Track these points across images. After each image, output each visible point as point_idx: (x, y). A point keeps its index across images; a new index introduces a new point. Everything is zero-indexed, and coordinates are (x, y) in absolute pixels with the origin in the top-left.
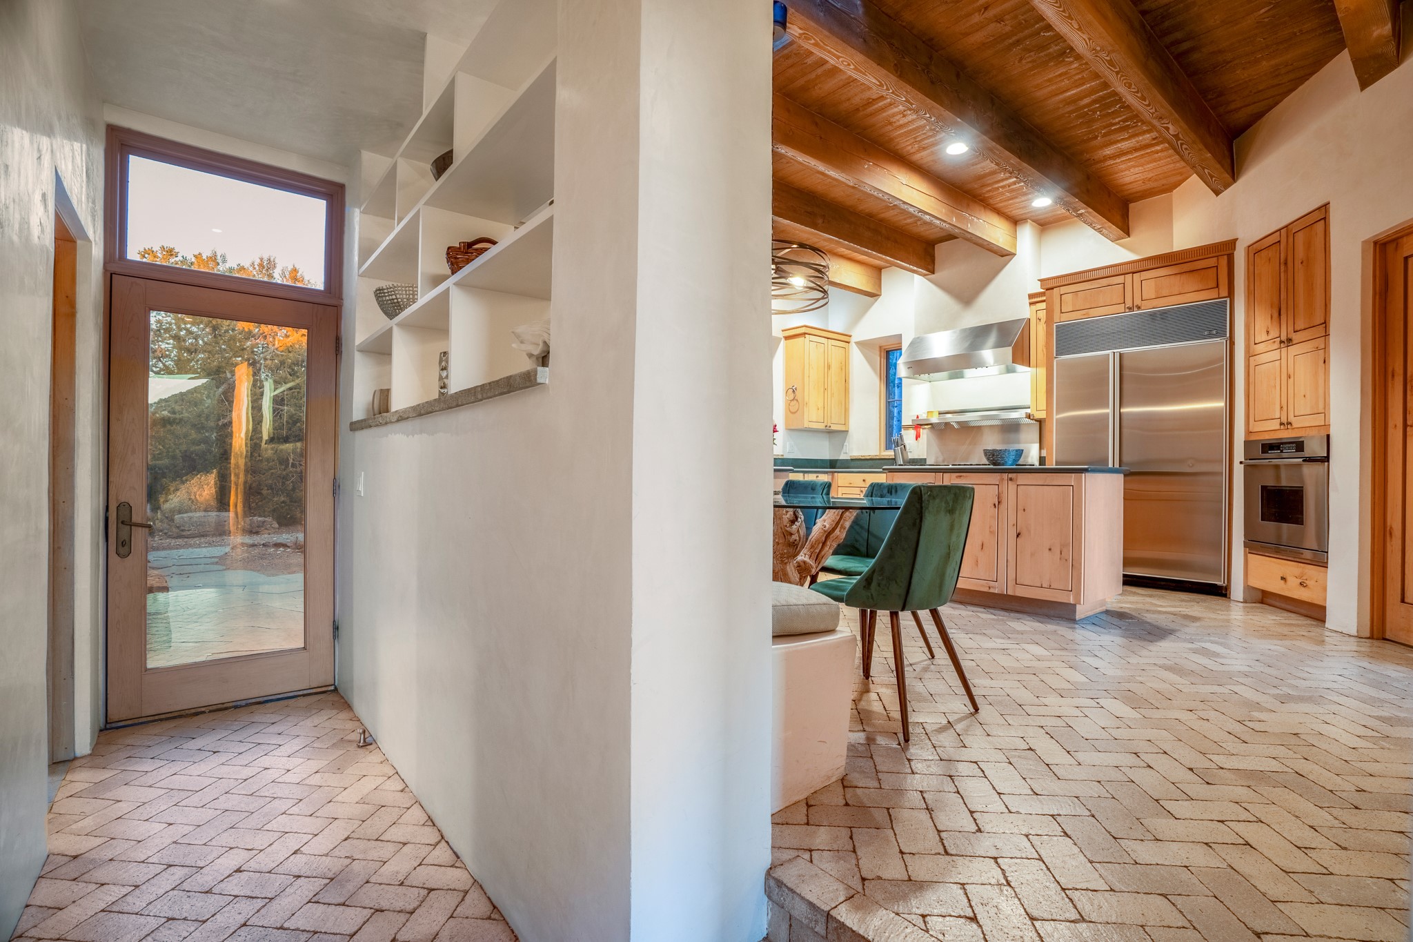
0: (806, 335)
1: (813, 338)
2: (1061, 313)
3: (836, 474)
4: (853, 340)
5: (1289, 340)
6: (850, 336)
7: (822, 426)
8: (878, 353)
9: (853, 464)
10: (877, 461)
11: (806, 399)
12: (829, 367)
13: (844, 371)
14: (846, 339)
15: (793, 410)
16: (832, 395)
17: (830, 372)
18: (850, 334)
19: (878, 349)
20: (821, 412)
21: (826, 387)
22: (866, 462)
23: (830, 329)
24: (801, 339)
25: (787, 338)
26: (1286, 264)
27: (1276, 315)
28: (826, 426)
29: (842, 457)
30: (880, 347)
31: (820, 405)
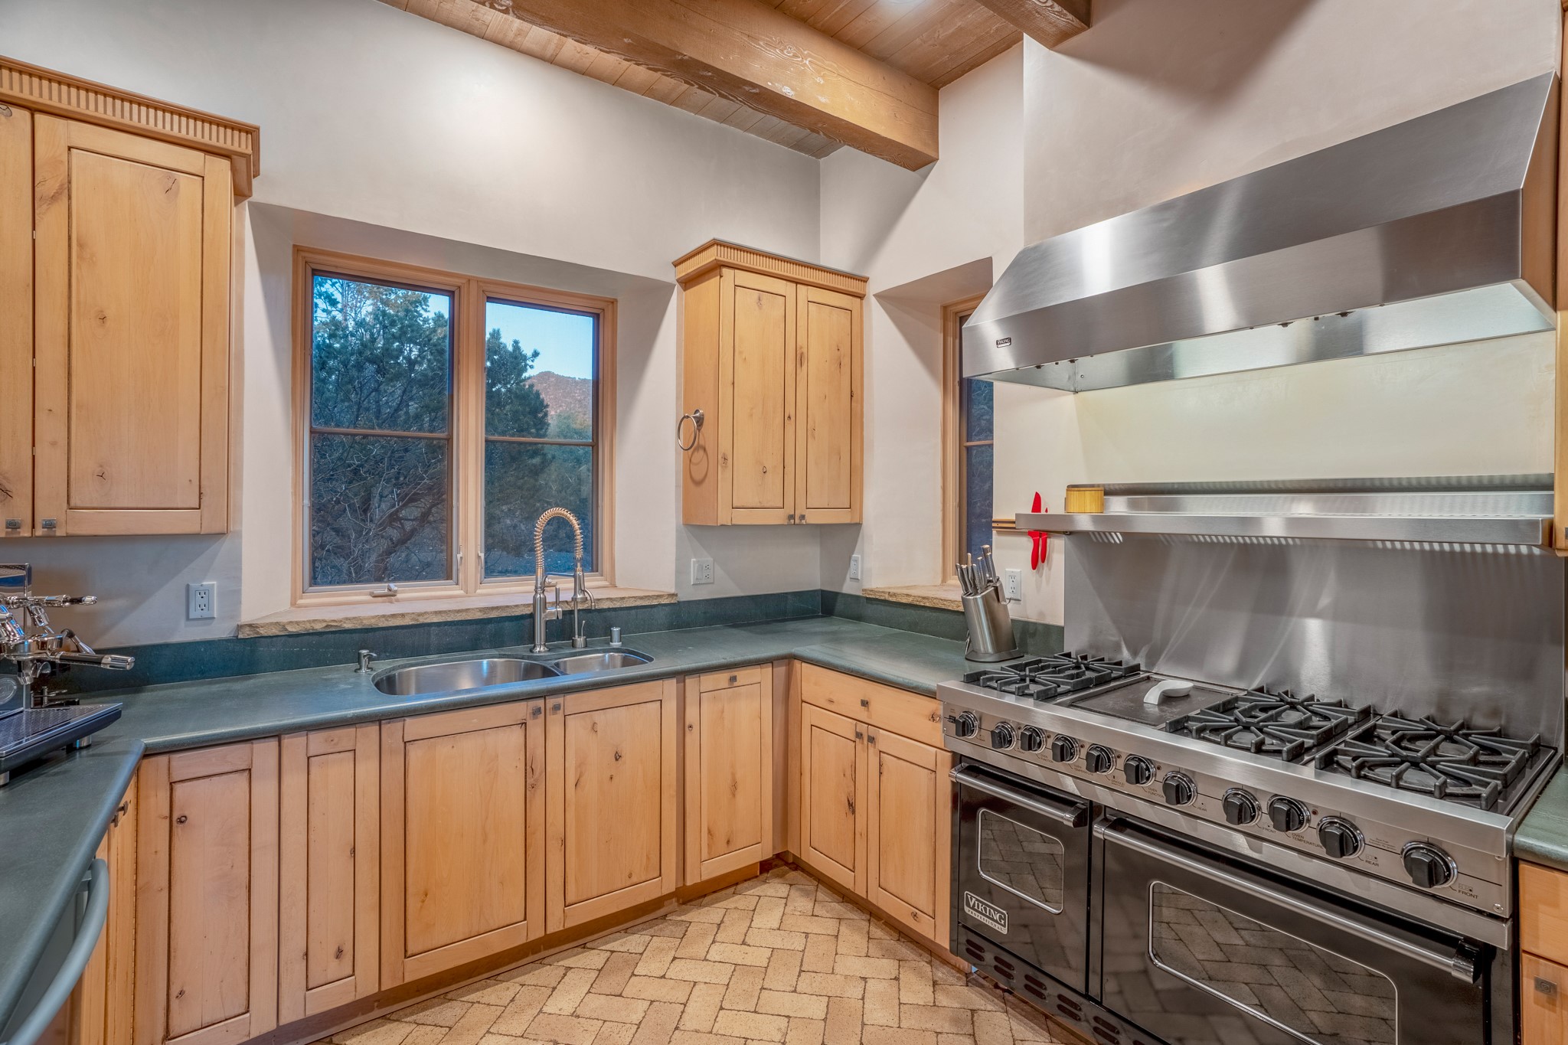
0: (725, 271)
1: (743, 278)
3: (797, 664)
4: (874, 288)
6: (865, 280)
7: (776, 518)
8: (939, 323)
9: (870, 610)
10: (928, 614)
11: (725, 446)
12: (800, 359)
13: (846, 369)
14: (853, 286)
15: (698, 477)
16: (810, 432)
17: (802, 374)
18: (867, 275)
19: (939, 313)
20: (774, 480)
21: (790, 410)
22: (901, 611)
23: (824, 262)
24: (712, 283)
25: (688, 282)
28: (792, 517)
29: (848, 588)
30: (945, 308)
31: (772, 461)
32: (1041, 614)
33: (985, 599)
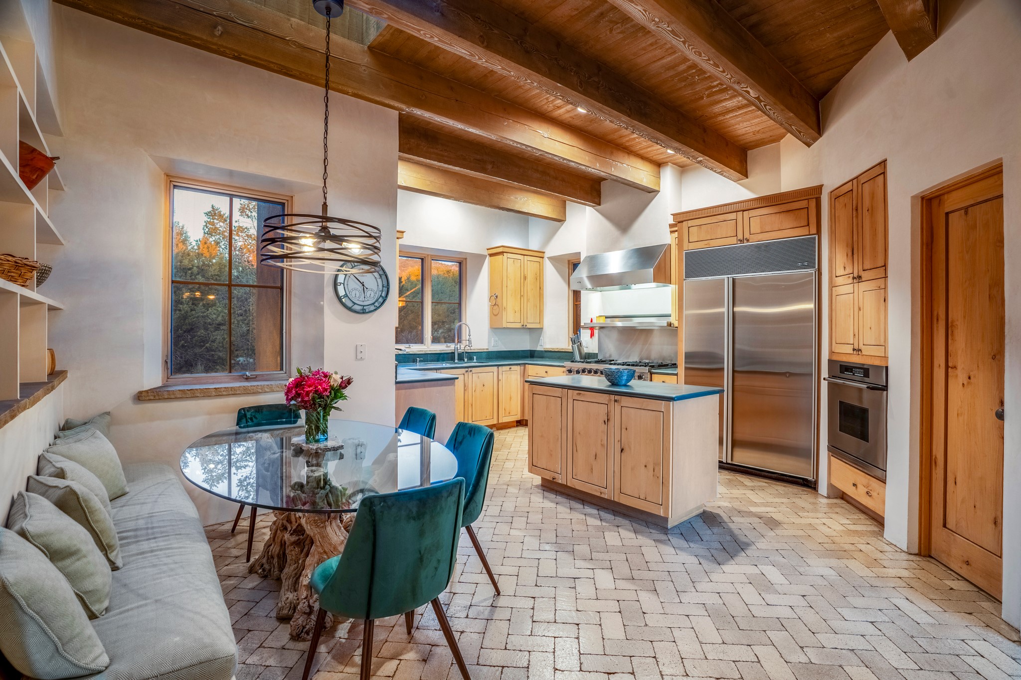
0: (505, 254)
1: (510, 255)
2: (689, 242)
3: (527, 365)
4: (547, 255)
5: (860, 277)
6: (544, 253)
7: (519, 326)
8: (567, 265)
9: (546, 354)
10: (563, 353)
11: (505, 305)
12: (525, 278)
13: (538, 280)
14: (540, 255)
15: (495, 314)
16: (528, 300)
17: (526, 282)
18: (544, 251)
19: (567, 262)
20: (518, 314)
21: (522, 294)
22: (556, 354)
23: (530, 248)
24: (500, 257)
25: (491, 255)
26: (857, 210)
27: (850, 254)
28: (523, 325)
29: (539, 348)
30: (569, 261)
31: (517, 309)
32: (593, 351)
33: (578, 346)
